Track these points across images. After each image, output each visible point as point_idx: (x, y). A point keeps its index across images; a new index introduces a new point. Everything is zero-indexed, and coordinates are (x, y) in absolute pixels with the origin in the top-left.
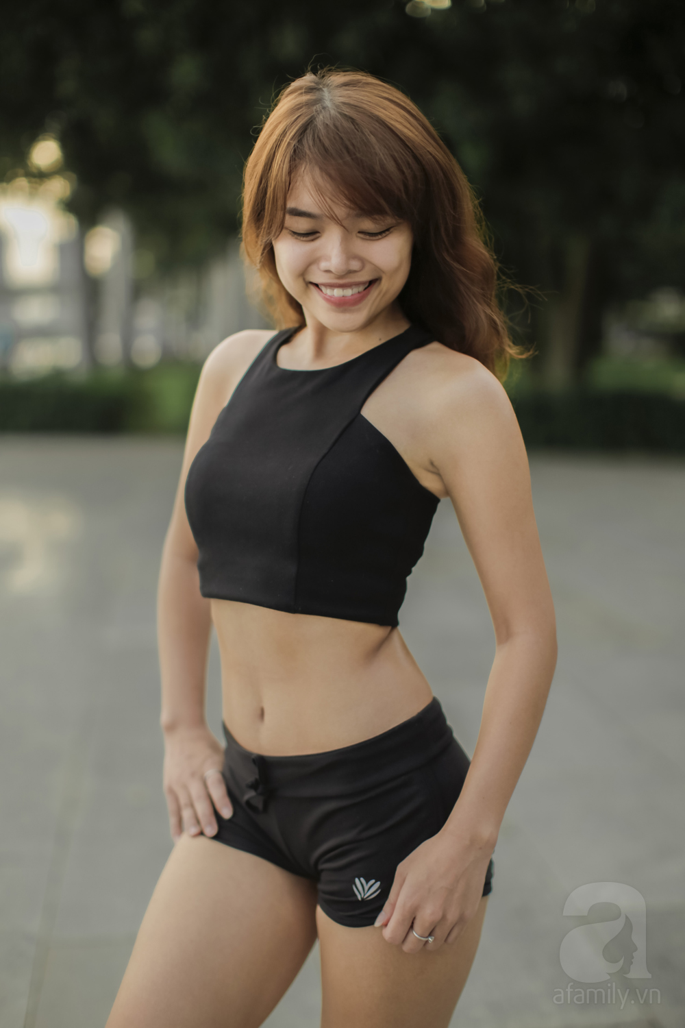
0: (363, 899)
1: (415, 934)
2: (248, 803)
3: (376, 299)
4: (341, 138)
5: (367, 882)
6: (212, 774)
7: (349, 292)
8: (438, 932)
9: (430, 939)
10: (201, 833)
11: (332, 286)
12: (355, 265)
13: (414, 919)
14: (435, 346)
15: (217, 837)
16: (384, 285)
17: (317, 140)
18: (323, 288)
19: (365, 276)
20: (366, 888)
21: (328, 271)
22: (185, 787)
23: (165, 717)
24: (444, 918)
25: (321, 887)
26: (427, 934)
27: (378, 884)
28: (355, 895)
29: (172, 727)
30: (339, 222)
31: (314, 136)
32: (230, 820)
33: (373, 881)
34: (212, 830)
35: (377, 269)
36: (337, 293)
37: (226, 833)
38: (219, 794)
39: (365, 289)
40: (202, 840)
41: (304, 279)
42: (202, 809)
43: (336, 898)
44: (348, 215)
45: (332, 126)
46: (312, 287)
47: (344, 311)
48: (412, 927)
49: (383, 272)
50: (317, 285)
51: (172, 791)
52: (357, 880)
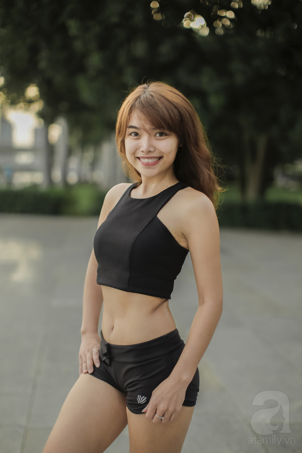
0: (140, 403)
1: (157, 416)
2: (104, 361)
3: (162, 164)
4: (148, 101)
5: (142, 397)
6: (95, 350)
7: (150, 161)
8: (166, 416)
9: (163, 418)
10: (87, 372)
11: (144, 158)
12: (152, 149)
13: (157, 409)
14: (189, 188)
15: (92, 374)
16: (165, 159)
17: (141, 102)
18: (141, 159)
19: (156, 154)
20: (141, 399)
21: (143, 151)
22: (85, 355)
23: (82, 329)
24: (167, 409)
25: (127, 398)
26: (161, 416)
27: (146, 398)
28: (138, 402)
29: (84, 333)
30: (147, 131)
31: (140, 100)
32: (98, 368)
33: (144, 397)
34: (91, 371)
35: (161, 152)
36: (146, 161)
37: (96, 373)
38: (96, 358)
39: (157, 161)
40: (87, 375)
41: (134, 156)
42: (89, 363)
43: (131, 402)
44: (150, 128)
45: (145, 98)
46: (137, 159)
47: (148, 168)
48: (156, 413)
49: (164, 154)
50: (139, 158)
51: (81, 357)
52: (138, 396)
